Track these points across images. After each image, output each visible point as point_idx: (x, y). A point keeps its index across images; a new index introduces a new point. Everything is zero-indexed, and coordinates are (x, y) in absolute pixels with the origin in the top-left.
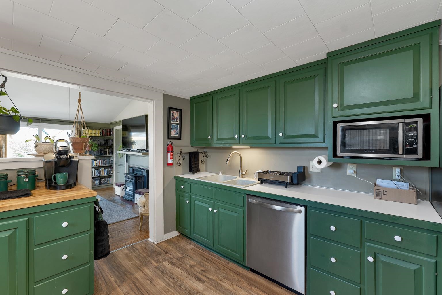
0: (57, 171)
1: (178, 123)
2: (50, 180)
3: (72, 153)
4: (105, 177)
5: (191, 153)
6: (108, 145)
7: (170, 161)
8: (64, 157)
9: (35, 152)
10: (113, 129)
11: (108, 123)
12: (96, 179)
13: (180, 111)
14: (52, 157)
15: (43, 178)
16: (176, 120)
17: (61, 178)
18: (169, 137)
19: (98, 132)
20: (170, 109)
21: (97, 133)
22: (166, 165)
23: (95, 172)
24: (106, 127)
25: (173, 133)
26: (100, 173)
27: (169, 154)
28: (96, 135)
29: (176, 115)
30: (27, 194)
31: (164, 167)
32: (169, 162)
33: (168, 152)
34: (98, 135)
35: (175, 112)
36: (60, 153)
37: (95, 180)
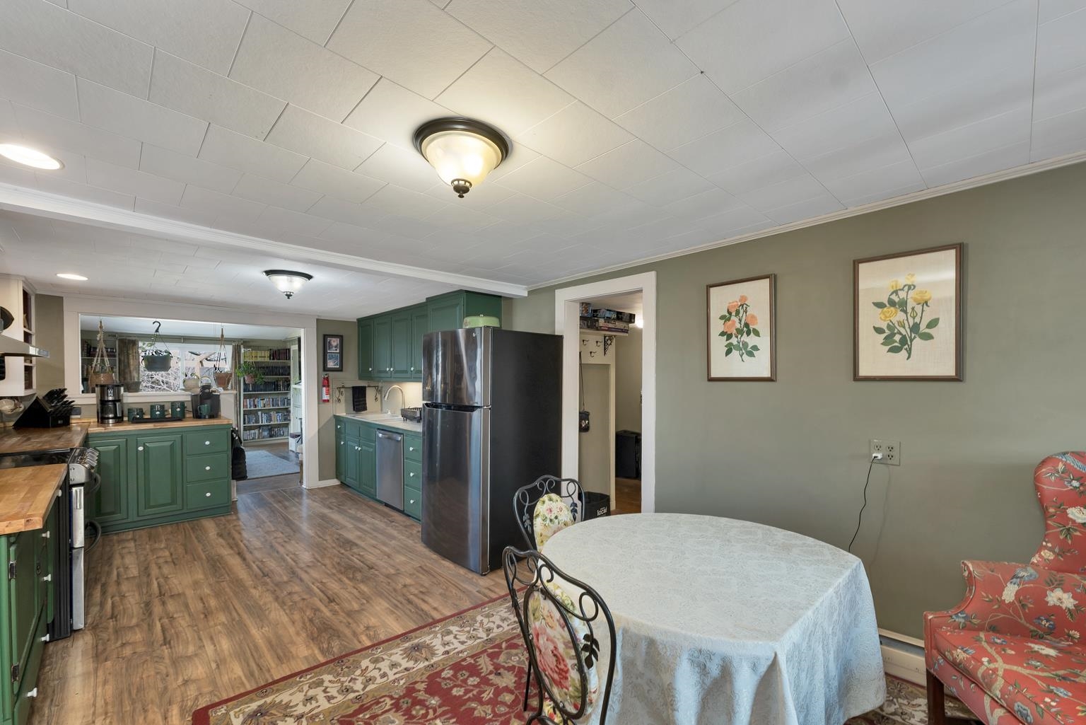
0: (202, 403)
1: (338, 351)
2: (197, 411)
3: (214, 387)
4: (279, 426)
5: (354, 388)
6: (282, 375)
7: (325, 397)
8: (207, 391)
9: (183, 388)
10: (289, 350)
11: (283, 339)
12: (265, 428)
13: (341, 337)
14: (198, 391)
15: (191, 410)
16: (334, 349)
17: (205, 408)
18: (325, 369)
19: (267, 354)
20: (325, 337)
21: (263, 357)
22: (321, 402)
23: (262, 418)
24: (280, 347)
25: (331, 364)
26: (269, 419)
27: (324, 389)
28: (262, 360)
29: (335, 342)
30: (180, 420)
31: (319, 403)
32: (324, 399)
33: (324, 386)
34: (267, 360)
35: (334, 339)
36: (204, 388)
37: (263, 430)
